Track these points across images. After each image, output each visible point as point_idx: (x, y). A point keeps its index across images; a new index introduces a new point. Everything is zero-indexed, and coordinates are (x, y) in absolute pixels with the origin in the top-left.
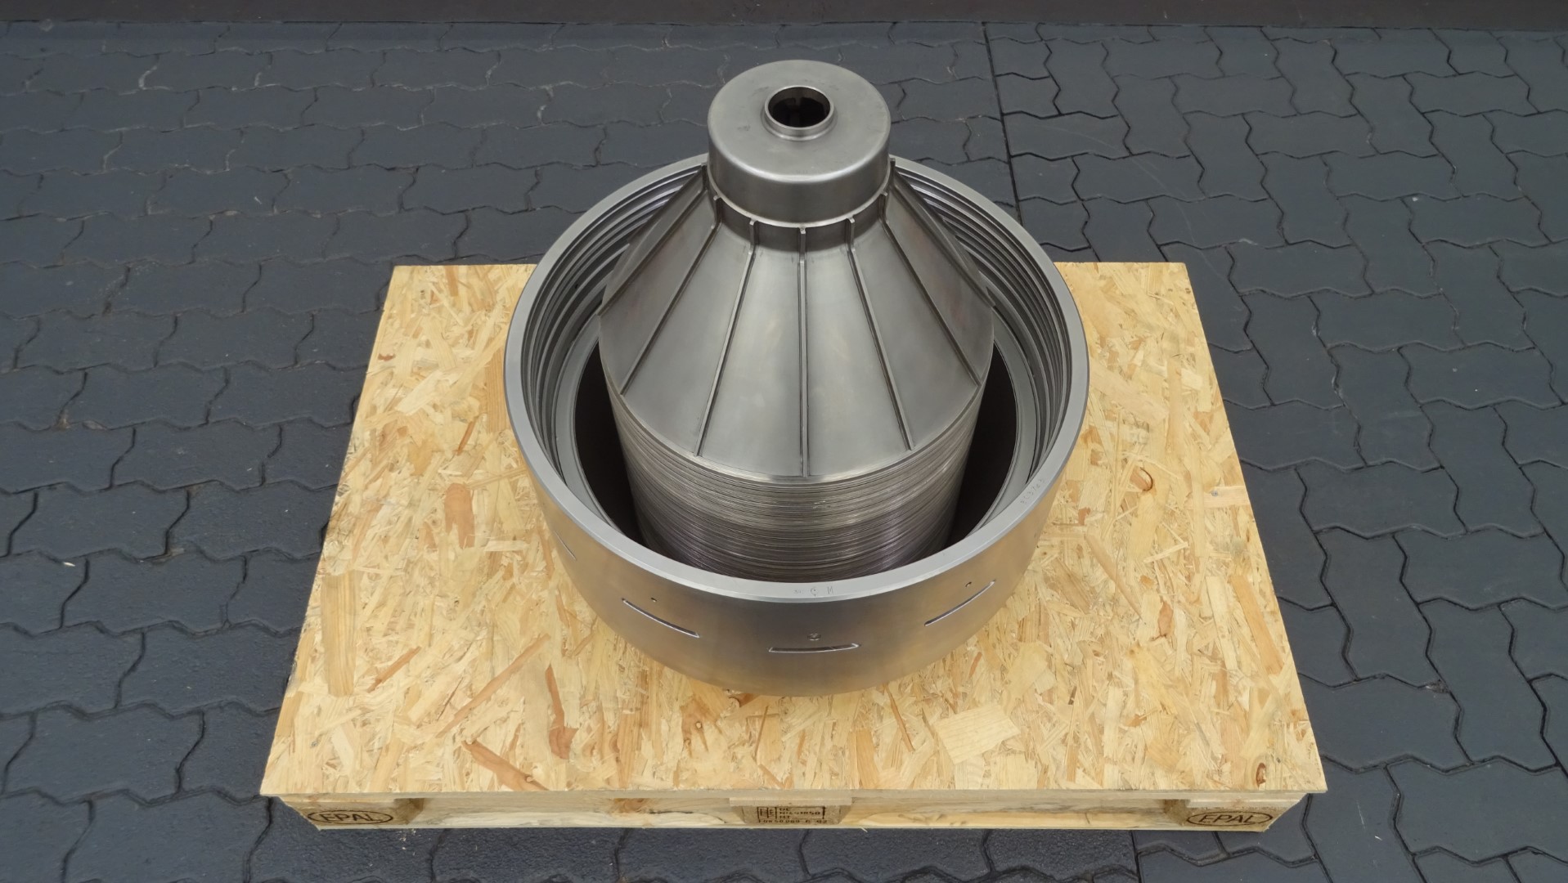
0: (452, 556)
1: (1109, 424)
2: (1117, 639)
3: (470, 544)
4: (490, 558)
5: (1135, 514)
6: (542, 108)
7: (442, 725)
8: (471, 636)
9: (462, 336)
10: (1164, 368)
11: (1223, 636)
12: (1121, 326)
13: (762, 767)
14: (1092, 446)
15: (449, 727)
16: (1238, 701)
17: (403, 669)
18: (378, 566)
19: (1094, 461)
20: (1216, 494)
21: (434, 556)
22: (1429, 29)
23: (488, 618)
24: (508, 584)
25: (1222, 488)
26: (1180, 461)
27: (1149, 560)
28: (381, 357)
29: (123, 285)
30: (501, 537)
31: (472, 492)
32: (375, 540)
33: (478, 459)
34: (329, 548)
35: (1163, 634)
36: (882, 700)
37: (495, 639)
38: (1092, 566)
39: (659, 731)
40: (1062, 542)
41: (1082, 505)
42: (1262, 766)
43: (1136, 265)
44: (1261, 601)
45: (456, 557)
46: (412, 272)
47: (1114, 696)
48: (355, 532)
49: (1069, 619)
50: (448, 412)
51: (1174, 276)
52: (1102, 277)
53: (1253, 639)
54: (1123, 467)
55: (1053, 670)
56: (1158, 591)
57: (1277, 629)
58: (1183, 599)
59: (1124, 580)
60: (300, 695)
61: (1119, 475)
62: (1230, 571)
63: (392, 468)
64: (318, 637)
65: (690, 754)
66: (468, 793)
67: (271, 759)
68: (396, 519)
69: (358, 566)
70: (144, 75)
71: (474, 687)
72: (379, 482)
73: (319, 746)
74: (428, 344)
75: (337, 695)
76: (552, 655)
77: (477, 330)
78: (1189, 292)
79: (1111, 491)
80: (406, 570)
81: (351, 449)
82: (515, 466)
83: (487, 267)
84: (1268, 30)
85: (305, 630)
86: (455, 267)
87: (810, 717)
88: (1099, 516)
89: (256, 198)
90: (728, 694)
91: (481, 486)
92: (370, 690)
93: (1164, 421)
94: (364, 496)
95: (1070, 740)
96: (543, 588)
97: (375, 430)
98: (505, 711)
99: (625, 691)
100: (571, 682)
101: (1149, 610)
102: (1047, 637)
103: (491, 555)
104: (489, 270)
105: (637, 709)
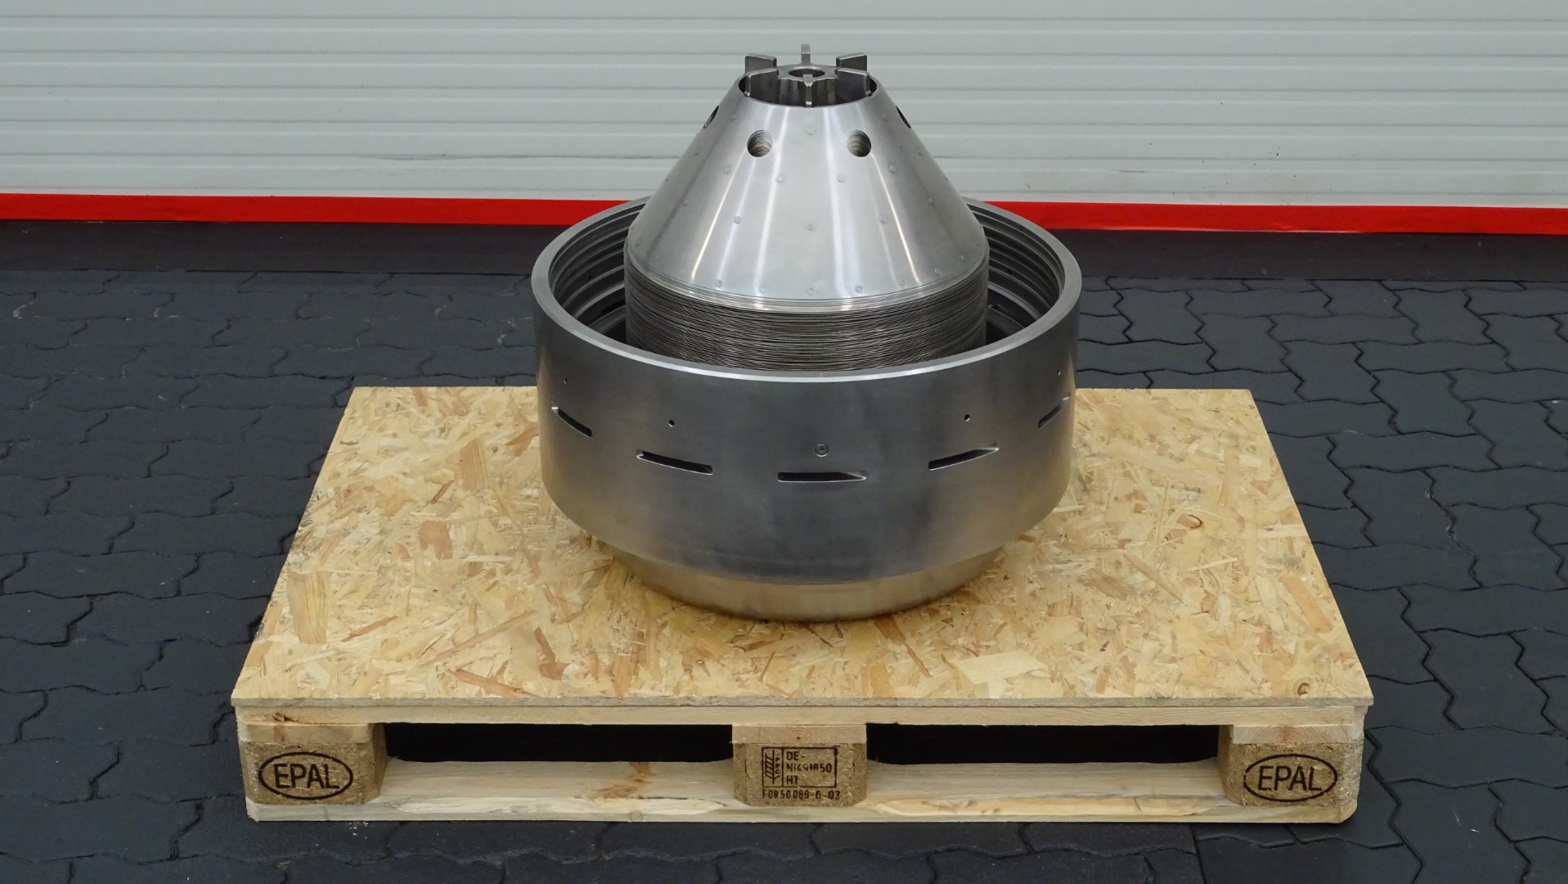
0: (429, 564)
1: (1156, 488)
2: (1155, 615)
3: (449, 556)
4: (469, 565)
5: (1182, 542)
7: (424, 660)
8: (452, 611)
9: (433, 431)
10: (1221, 456)
11: (1271, 612)
12: (1174, 429)
13: (768, 685)
14: (1135, 501)
15: (432, 662)
16: (1283, 649)
17: (380, 629)
18: (349, 569)
19: (1138, 510)
20: (1271, 530)
21: (409, 565)
23: (469, 600)
24: (491, 582)
25: (1279, 526)
26: (1233, 510)
27: (1195, 568)
28: (342, 443)
30: (481, 552)
31: (448, 526)
32: (342, 554)
33: (454, 505)
34: (291, 557)
35: (1205, 609)
36: (900, 649)
37: (477, 612)
38: (1131, 572)
39: (657, 665)
40: (1099, 559)
41: (1123, 536)
42: (1305, 684)
43: (1194, 391)
44: (1314, 592)
45: (433, 564)
46: (374, 391)
47: (1148, 647)
48: (321, 548)
49: (1103, 603)
50: (421, 478)
51: (1240, 401)
52: (1154, 398)
53: (1303, 613)
54: (1169, 514)
55: (1085, 632)
56: (1202, 586)
57: (1331, 607)
59: (1166, 581)
60: (269, 644)
61: (1164, 519)
62: (1281, 575)
63: (359, 510)
64: (286, 610)
65: (691, 677)
66: (453, 699)
67: (240, 679)
68: (366, 541)
69: (328, 567)
70: (19, 308)
71: (456, 640)
72: (347, 518)
73: (292, 672)
74: (395, 435)
75: (309, 642)
76: (541, 622)
77: (450, 429)
78: (1252, 407)
79: (1155, 528)
80: (379, 572)
81: (313, 498)
82: (495, 511)
83: (458, 388)
84: (1390, 284)
85: (271, 606)
86: (423, 389)
87: (821, 657)
88: (1140, 543)
89: (160, 397)
90: (732, 645)
91: (460, 523)
92: (344, 641)
93: (1218, 487)
94: (330, 527)
95: (1099, 671)
96: (529, 584)
97: (339, 488)
98: (491, 653)
99: (621, 643)
100: (561, 637)
101: (1192, 598)
102: (1079, 613)
103: (471, 564)
104: (462, 390)
105: (633, 653)
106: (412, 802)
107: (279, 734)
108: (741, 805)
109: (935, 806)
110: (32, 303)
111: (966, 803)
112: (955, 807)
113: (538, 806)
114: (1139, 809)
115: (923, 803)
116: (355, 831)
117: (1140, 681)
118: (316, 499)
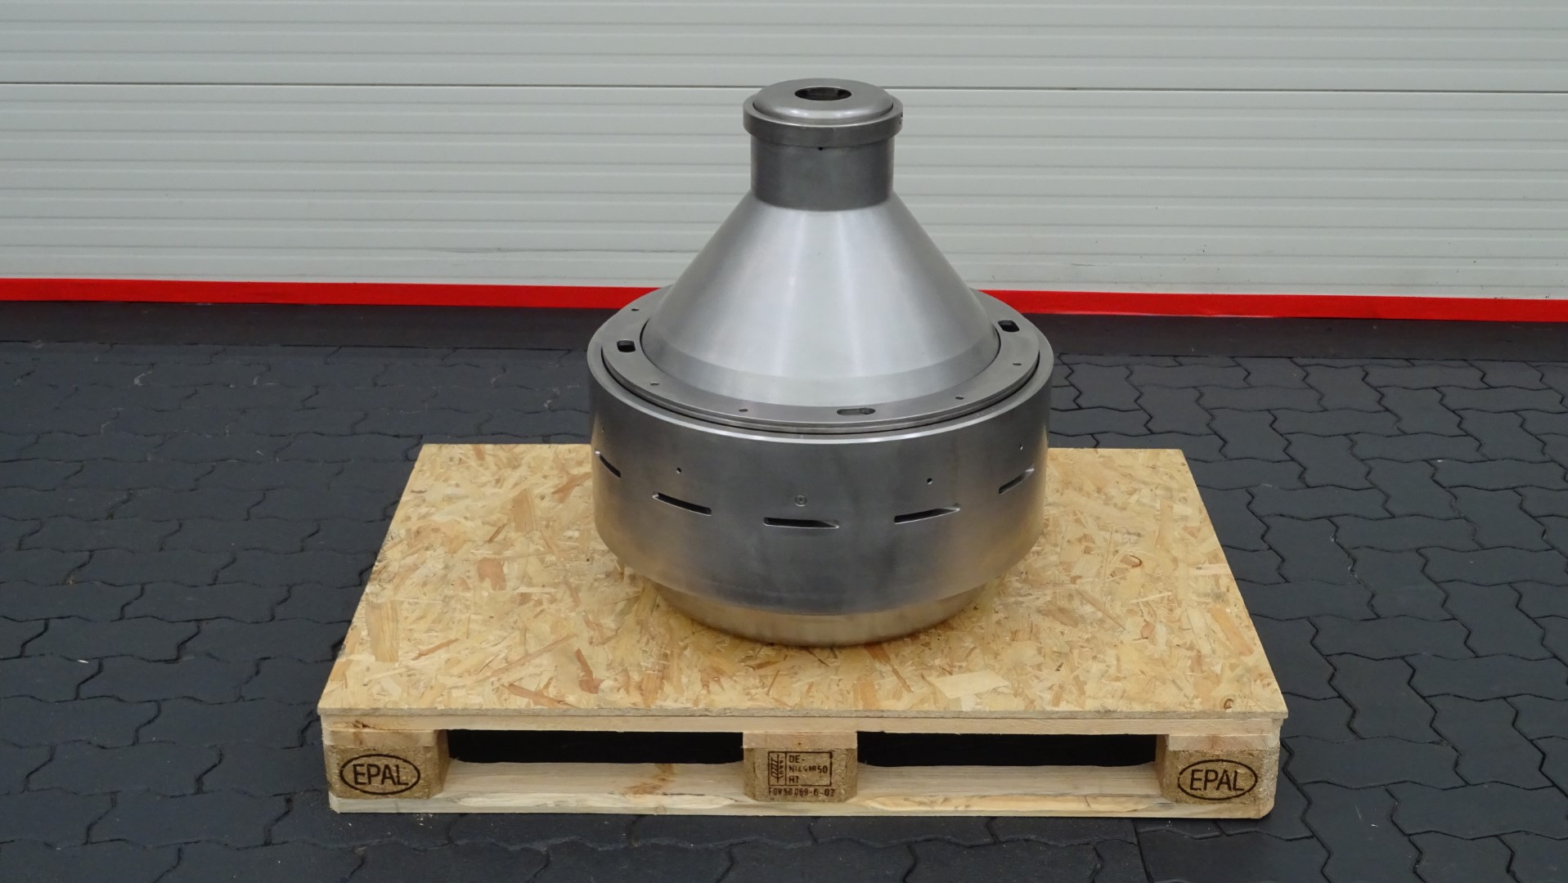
0: (486, 594)
1: (1102, 533)
2: (1102, 641)
3: (502, 588)
4: (520, 596)
5: (1124, 578)
6: (549, 401)
7: (481, 676)
8: (505, 634)
9: (490, 482)
10: (1158, 505)
11: (1200, 638)
12: (1118, 483)
13: (773, 698)
14: (1085, 544)
15: (488, 678)
16: (1211, 670)
17: (445, 649)
18: (418, 598)
19: (1087, 551)
20: (1200, 568)
21: (469, 595)
22: (1465, 360)
23: (520, 625)
24: (539, 609)
25: (1207, 565)
26: (1168, 551)
27: (1135, 601)
28: (413, 491)
29: (124, 502)
30: (530, 585)
31: (502, 562)
32: (412, 586)
33: (508, 544)
34: (368, 589)
35: (1145, 636)
36: (887, 668)
37: (527, 635)
38: (1082, 604)
39: (679, 680)
40: (1055, 593)
41: (1074, 573)
42: (1230, 700)
43: (1134, 450)
44: (1237, 621)
45: (489, 594)
46: (441, 447)
47: (1096, 668)
48: (395, 581)
49: (1058, 630)
50: (479, 522)
51: (1173, 459)
52: (1100, 457)
53: (1228, 639)
54: (1114, 555)
55: (1043, 655)
56: (1142, 616)
57: (1251, 635)
58: (1164, 620)
59: (1111, 612)
60: (349, 662)
61: (1109, 559)
62: (1209, 606)
63: (427, 549)
64: (364, 633)
65: (709, 692)
66: (506, 709)
67: (325, 691)
68: (432, 575)
69: (400, 597)
70: (140, 376)
71: (508, 659)
72: (416, 555)
73: (369, 686)
74: (457, 485)
75: (384, 660)
76: (581, 644)
77: (504, 480)
78: (1184, 465)
79: (1102, 567)
80: (443, 601)
81: (388, 537)
82: (542, 549)
83: (512, 446)
84: (1299, 360)
85: (352, 629)
86: (482, 446)
87: (818, 676)
88: (1090, 579)
89: (258, 452)
90: (743, 664)
91: (511, 559)
92: (414, 659)
93: (1155, 532)
94: (402, 563)
95: (1056, 688)
96: (571, 611)
97: (410, 529)
98: (538, 671)
99: (648, 663)
100: (599, 658)
101: (1133, 626)
102: (1037, 639)
103: (522, 594)
104: (514, 448)
105: (659, 671)
106: (470, 797)
107: (357, 738)
108: (751, 801)
109: (915, 802)
110: (150, 372)
111: (941, 800)
112: (933, 803)
113: (577, 801)
114: (1089, 805)
115: (905, 800)
116: (421, 822)
117: (1089, 697)
118: (390, 539)
